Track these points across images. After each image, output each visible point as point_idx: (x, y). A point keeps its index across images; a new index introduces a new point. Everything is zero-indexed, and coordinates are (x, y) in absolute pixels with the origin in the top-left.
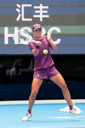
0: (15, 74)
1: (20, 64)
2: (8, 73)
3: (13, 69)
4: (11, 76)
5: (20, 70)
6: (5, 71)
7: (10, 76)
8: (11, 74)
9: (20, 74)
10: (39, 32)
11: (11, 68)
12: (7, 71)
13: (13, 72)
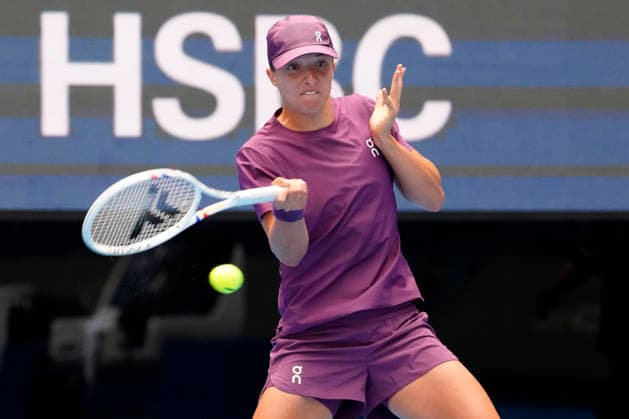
0: (112, 352)
1: (157, 284)
2: (69, 347)
3: (103, 320)
4: (89, 371)
5: (155, 325)
6: (45, 333)
7: (77, 366)
8: (89, 349)
9: (149, 350)
10: (311, 80)
11: (87, 312)
12: (61, 332)
13: (101, 336)
